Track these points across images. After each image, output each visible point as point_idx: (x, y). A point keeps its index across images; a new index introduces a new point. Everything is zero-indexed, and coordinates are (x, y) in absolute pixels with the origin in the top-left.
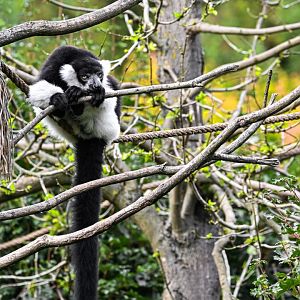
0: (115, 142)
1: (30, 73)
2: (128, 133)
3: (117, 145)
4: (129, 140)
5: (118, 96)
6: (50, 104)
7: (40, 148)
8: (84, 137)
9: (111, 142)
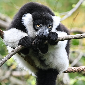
0: (65, 72)
1: (5, 21)
2: (74, 66)
3: (66, 74)
4: (75, 71)
5: (69, 40)
6: (19, 44)
7: (11, 75)
8: (43, 68)
9: (62, 72)
